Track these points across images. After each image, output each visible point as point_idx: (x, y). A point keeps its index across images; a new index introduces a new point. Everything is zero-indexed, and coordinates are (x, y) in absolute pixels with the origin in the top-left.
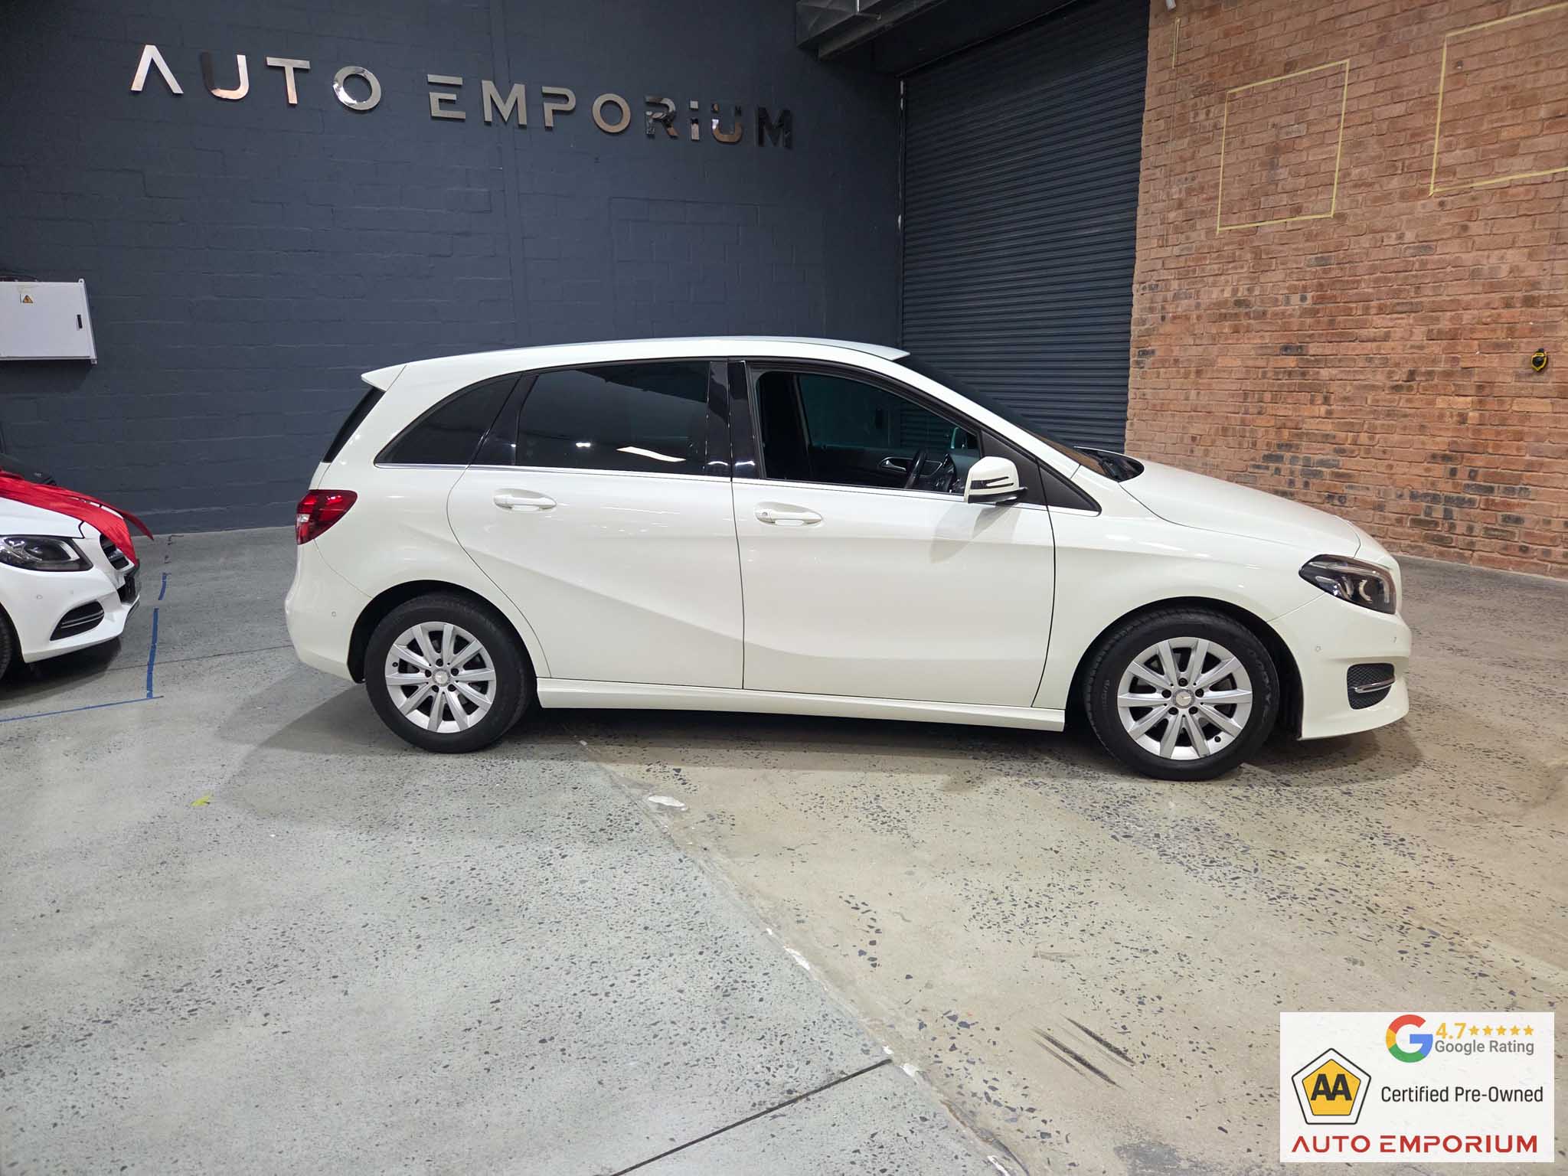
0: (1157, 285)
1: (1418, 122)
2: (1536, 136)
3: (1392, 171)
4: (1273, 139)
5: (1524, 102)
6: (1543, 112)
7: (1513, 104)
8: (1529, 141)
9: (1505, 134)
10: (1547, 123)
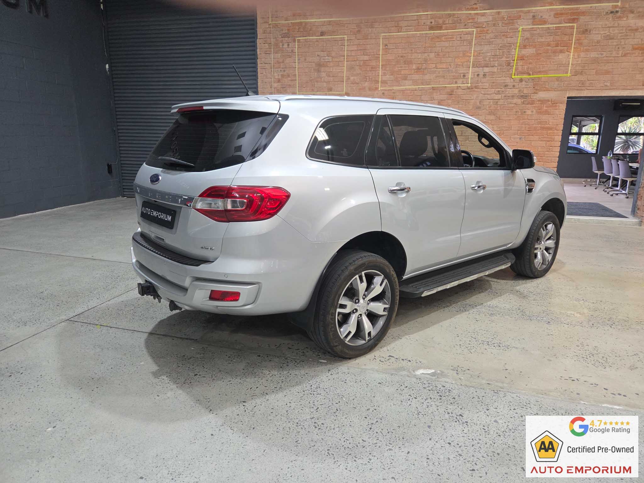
1: (373, 63)
2: (413, 74)
3: (365, 80)
4: (318, 61)
5: (409, 62)
6: (414, 67)
7: (405, 63)
8: (410, 76)
9: (402, 72)
10: (416, 70)
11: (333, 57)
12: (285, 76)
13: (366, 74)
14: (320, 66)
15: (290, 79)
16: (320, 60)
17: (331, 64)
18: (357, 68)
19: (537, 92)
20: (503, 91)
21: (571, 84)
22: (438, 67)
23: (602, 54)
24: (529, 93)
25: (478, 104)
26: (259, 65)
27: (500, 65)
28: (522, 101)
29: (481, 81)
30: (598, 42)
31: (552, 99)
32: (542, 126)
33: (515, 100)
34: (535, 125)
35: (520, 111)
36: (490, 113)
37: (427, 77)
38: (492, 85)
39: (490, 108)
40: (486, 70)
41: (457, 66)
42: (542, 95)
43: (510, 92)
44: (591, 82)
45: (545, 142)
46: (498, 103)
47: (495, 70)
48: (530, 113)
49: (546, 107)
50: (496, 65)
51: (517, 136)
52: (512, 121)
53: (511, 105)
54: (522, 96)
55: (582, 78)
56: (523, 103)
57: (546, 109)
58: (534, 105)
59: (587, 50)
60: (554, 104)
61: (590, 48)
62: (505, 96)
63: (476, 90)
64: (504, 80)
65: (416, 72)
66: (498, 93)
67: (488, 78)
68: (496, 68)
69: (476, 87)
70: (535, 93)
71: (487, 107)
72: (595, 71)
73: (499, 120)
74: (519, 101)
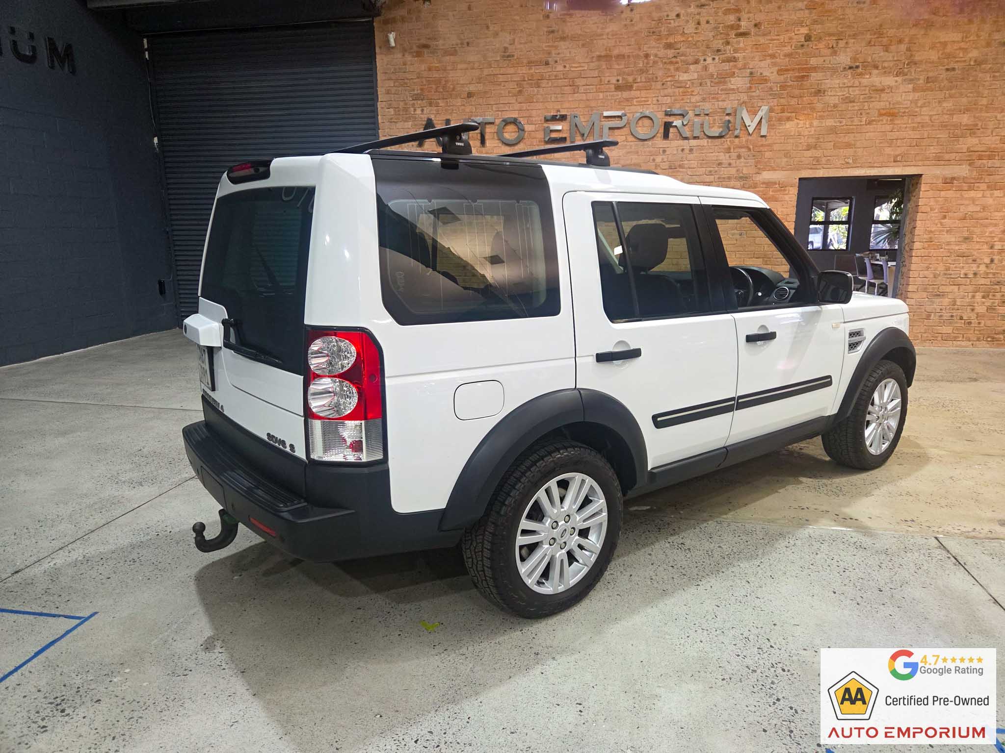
19: (760, 172)
20: (716, 172)
21: (802, 162)
22: (630, 140)
23: (841, 123)
24: (750, 174)
29: (686, 158)
30: (835, 106)
31: (779, 182)
33: (733, 183)
38: (701, 164)
40: (693, 143)
42: (767, 175)
43: (725, 172)
44: (829, 158)
49: (772, 191)
54: (741, 177)
55: (818, 153)
56: (743, 187)
58: (757, 189)
59: (822, 118)
60: (783, 187)
61: (825, 114)
62: (719, 178)
63: (681, 170)
64: (717, 156)
66: (710, 173)
67: (695, 154)
70: (757, 173)
72: (832, 143)
74: (738, 184)
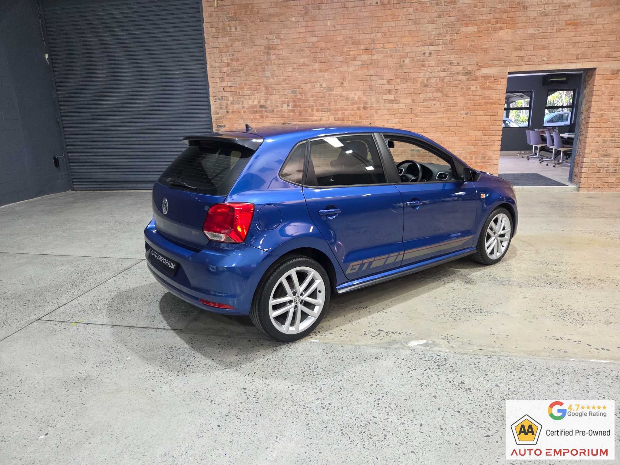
0: (222, 98)
1: (323, 45)
2: (361, 55)
3: (315, 61)
4: (267, 44)
5: (356, 43)
6: (363, 47)
7: (353, 43)
8: (359, 56)
9: (352, 53)
10: (364, 51)
11: (281, 40)
12: (234, 60)
13: (316, 56)
14: (269, 48)
15: (240, 63)
16: (269, 43)
17: (281, 47)
18: (306, 50)
19: (480, 68)
20: (448, 69)
21: (510, 60)
22: (386, 47)
23: (538, 30)
24: (472, 70)
25: (426, 82)
26: (207, 50)
27: (444, 43)
28: (467, 77)
29: (427, 60)
30: (535, 18)
31: (494, 75)
32: (486, 101)
33: (460, 77)
34: (479, 101)
35: (465, 87)
36: (438, 90)
37: (375, 57)
38: (438, 63)
39: (438, 86)
40: (432, 48)
41: (404, 45)
42: (485, 71)
43: (454, 69)
44: (530, 57)
45: (489, 116)
46: (445, 81)
47: (440, 48)
48: (475, 89)
49: (489, 83)
50: (441, 43)
51: (463, 112)
52: (458, 97)
53: (456, 82)
54: (466, 73)
55: (522, 54)
56: (468, 80)
57: (489, 84)
58: (478, 81)
59: (525, 27)
60: (496, 79)
61: (527, 25)
62: (450, 74)
63: (423, 68)
64: (449, 58)
65: (365, 52)
66: (444, 70)
67: (434, 56)
68: (441, 46)
69: (423, 66)
70: (478, 70)
71: (434, 84)
72: (532, 46)
73: (446, 96)
74: (464, 78)
